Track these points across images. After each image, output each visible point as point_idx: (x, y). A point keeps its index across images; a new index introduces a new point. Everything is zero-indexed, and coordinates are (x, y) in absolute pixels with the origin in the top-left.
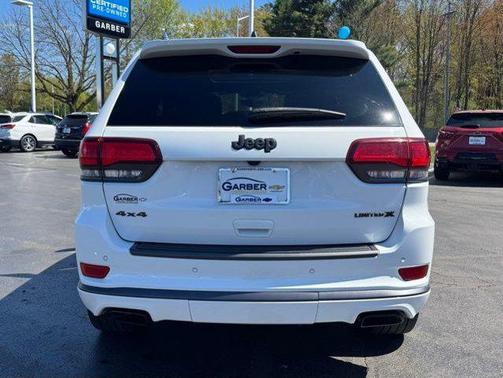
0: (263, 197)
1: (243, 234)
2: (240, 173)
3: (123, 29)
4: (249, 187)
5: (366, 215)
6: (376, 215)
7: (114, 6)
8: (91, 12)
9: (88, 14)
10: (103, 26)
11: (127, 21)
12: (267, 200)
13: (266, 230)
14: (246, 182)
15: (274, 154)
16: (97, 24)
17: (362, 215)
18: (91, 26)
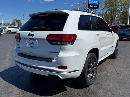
0: (34, 46)
1: (31, 54)
2: (31, 41)
3: (97, 7)
4: (32, 44)
5: (52, 52)
6: (54, 52)
7: (95, 1)
8: (89, 4)
9: (88, 4)
10: (92, 6)
11: (98, 4)
12: (34, 47)
13: (34, 53)
14: (31, 43)
15: (33, 37)
16: (90, 6)
17: (50, 52)
18: (89, 7)
